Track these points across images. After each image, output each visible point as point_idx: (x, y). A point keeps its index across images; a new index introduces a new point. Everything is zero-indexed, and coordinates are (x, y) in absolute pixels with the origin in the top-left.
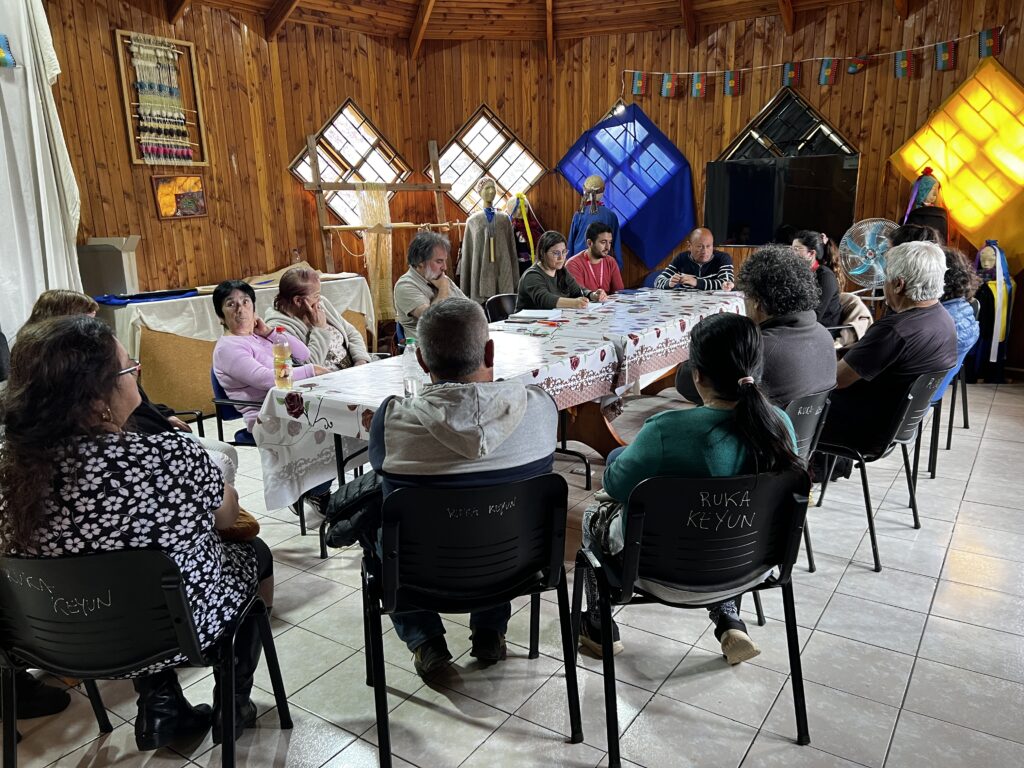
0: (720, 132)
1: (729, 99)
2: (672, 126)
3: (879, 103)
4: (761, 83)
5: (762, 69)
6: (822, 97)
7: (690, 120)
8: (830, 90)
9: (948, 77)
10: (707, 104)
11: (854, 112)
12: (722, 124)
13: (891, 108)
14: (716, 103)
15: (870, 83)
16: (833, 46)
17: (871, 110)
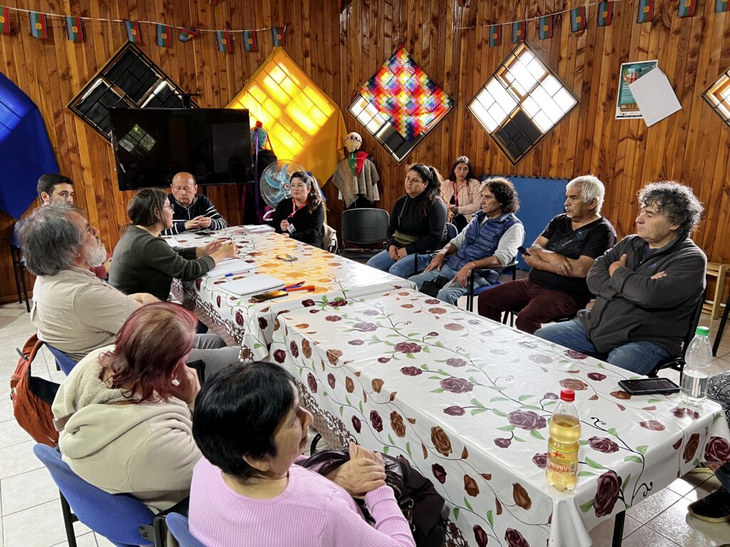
0: (66, 76)
1: (71, 45)
2: (9, 64)
3: (206, 68)
4: (102, 34)
5: (102, 22)
6: (161, 57)
7: (29, 61)
8: (167, 52)
9: (253, 56)
10: (46, 46)
11: (189, 73)
12: (68, 69)
13: (215, 74)
14: (57, 46)
15: (197, 52)
16: (163, 15)
17: (201, 73)
